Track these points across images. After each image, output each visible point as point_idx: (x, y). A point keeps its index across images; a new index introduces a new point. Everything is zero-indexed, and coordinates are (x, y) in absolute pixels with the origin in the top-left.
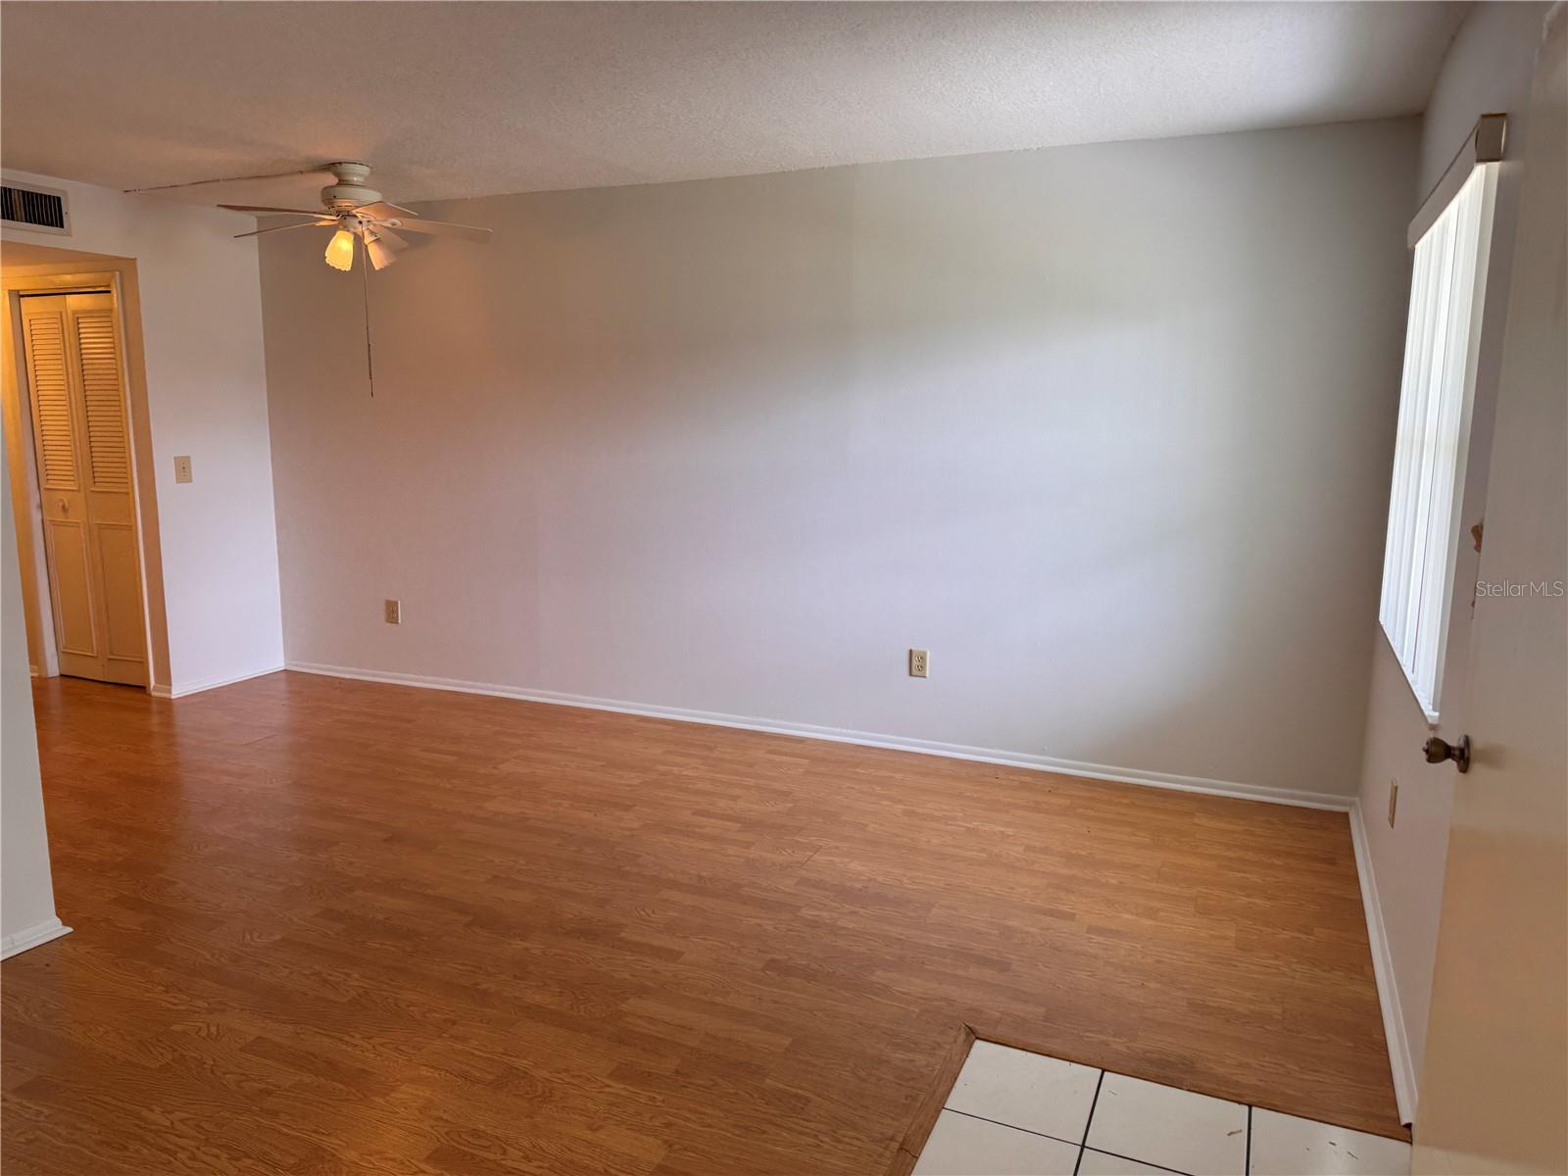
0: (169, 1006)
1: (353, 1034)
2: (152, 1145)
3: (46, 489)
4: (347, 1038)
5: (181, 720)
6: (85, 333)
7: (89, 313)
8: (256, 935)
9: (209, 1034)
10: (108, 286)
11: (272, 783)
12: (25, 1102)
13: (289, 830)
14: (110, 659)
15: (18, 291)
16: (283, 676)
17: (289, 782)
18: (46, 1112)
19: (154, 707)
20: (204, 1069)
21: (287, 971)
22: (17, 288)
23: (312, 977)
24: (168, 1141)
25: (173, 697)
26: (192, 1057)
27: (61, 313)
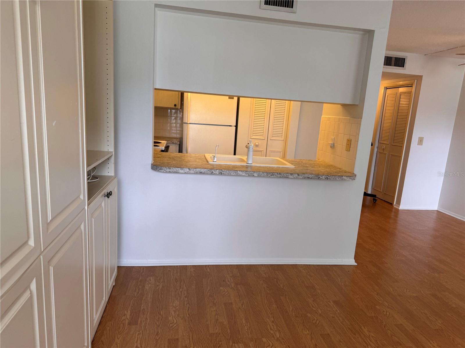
0: (377, 299)
1: (434, 342)
2: (362, 338)
3: (380, 143)
4: (431, 342)
5: (401, 216)
6: (402, 99)
7: (404, 93)
8: (408, 291)
9: (386, 314)
10: (412, 84)
11: (424, 244)
12: (334, 306)
13: (427, 262)
14: (385, 193)
15: (387, 87)
16: (436, 212)
17: (430, 246)
18: (338, 311)
19: (394, 210)
20: (382, 324)
21: (415, 308)
22: (386, 86)
23: (423, 314)
24: (367, 340)
25: (400, 209)
26: (380, 319)
27: (397, 93)
